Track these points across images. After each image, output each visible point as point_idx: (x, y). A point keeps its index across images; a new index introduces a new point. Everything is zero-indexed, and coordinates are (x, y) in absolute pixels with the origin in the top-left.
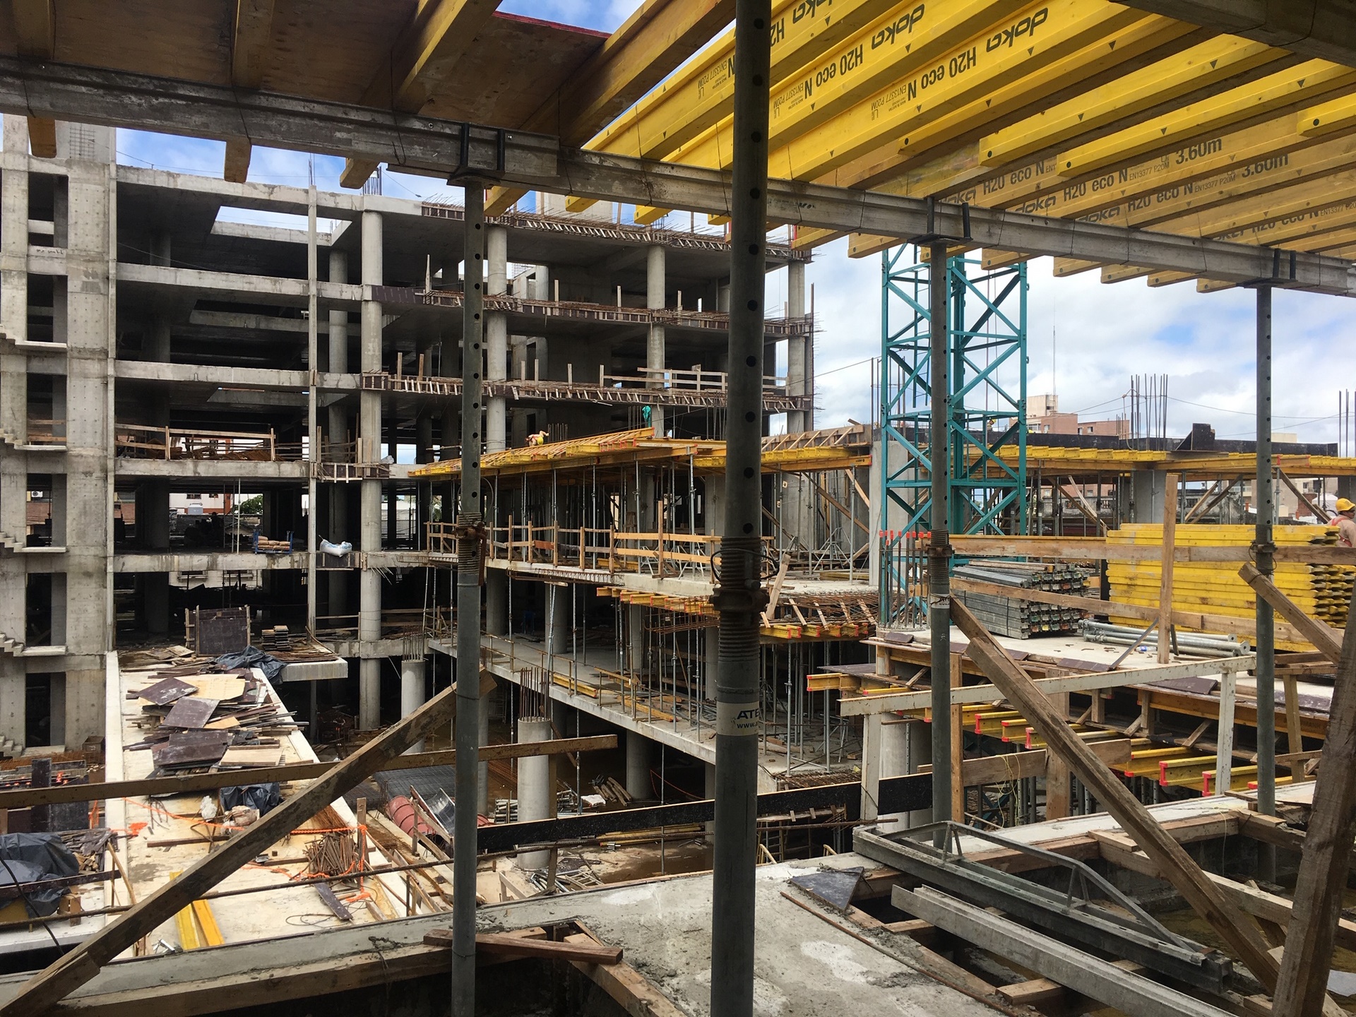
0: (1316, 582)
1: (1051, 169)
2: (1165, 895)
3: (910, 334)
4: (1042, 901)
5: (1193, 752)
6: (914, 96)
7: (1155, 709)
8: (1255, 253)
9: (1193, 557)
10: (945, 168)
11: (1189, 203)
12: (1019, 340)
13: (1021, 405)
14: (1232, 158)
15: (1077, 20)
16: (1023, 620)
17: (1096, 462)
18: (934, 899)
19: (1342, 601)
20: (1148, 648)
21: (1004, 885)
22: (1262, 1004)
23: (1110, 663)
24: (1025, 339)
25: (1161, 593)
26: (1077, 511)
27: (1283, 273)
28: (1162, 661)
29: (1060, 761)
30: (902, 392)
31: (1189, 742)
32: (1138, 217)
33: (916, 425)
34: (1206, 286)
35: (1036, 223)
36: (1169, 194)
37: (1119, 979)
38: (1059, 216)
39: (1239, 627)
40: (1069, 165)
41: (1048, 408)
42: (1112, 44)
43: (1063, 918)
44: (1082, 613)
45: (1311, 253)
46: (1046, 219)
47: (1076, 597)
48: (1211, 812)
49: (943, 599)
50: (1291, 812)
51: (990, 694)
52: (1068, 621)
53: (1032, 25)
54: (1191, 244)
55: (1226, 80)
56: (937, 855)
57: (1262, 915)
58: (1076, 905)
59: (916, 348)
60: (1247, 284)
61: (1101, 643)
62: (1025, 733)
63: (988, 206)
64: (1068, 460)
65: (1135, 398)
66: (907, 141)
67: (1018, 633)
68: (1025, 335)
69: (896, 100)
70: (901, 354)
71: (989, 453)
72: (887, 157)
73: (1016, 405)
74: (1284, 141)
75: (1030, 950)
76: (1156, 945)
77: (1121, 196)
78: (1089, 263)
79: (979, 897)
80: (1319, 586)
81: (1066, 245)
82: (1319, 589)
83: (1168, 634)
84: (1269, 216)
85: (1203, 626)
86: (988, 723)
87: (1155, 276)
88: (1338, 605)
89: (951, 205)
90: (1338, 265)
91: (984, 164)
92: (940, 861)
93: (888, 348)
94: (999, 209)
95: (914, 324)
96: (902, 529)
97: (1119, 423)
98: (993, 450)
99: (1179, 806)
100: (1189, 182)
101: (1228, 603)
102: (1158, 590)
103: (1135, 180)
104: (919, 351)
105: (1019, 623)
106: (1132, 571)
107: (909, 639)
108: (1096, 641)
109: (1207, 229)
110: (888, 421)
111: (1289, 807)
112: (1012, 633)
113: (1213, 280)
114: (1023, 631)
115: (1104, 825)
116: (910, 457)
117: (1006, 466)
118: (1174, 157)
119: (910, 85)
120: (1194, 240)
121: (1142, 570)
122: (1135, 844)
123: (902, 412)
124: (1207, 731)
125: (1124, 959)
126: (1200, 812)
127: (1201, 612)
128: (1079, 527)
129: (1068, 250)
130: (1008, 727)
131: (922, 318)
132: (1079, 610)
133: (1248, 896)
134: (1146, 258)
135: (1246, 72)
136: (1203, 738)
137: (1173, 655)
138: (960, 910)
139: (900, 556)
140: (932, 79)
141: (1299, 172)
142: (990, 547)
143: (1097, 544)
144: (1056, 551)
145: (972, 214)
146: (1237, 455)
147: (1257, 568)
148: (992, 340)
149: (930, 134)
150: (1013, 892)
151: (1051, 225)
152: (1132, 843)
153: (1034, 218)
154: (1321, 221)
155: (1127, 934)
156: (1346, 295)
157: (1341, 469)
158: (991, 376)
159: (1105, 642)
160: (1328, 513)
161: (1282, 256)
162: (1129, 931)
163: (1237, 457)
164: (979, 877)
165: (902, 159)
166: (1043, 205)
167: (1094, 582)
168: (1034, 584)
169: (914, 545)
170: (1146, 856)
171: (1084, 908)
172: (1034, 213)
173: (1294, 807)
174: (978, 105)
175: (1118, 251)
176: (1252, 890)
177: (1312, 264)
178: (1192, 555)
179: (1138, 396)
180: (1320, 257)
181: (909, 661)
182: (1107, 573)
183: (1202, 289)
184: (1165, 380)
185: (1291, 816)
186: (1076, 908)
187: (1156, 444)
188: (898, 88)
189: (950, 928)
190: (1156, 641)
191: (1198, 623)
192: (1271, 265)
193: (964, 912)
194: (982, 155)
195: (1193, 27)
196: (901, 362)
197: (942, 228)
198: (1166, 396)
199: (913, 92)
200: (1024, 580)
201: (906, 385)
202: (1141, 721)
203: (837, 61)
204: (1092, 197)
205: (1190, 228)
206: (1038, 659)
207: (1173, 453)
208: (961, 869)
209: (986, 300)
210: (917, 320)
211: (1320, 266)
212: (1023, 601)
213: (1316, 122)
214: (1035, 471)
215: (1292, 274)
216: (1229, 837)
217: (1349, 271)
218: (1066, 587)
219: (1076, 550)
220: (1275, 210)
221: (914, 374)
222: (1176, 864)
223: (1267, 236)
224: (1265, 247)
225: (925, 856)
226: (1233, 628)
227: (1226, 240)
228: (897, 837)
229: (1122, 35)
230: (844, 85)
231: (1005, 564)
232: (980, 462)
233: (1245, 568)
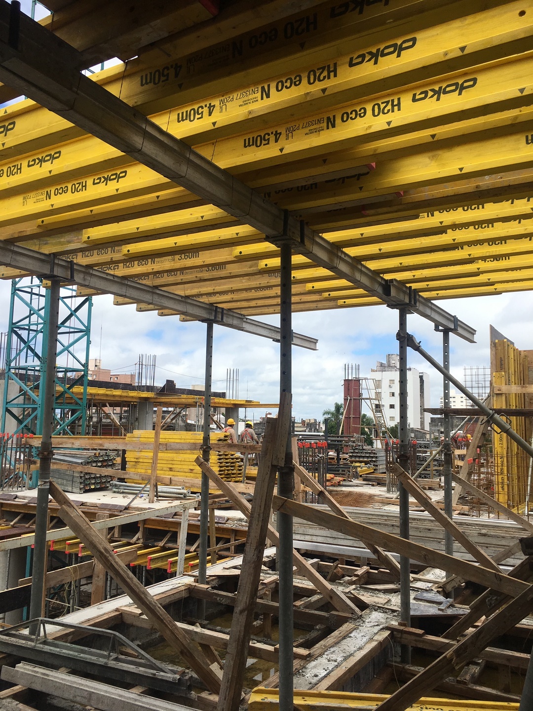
0: (219, 459)
1: (119, 251)
2: (154, 637)
3: (26, 321)
4: (94, 659)
5: (164, 549)
6: (50, 198)
7: (146, 528)
8: (208, 307)
9: (168, 448)
10: (62, 240)
11: (182, 279)
12: (87, 331)
13: (86, 365)
14: (204, 262)
15: (142, 181)
16: (81, 483)
17: (121, 396)
18: (29, 670)
19: (230, 468)
20: (144, 495)
21: (71, 653)
22: (206, 697)
23: (125, 504)
24: (90, 331)
25: (152, 466)
26: (109, 421)
27: (218, 318)
28: (151, 502)
29: (101, 566)
30: (18, 354)
31: (161, 544)
32: (158, 281)
33: (26, 372)
34: (184, 318)
35: (108, 277)
36: (172, 273)
37: (136, 700)
38: (120, 275)
39: (187, 483)
40: (128, 251)
41: (96, 366)
42: (158, 197)
43: (105, 667)
44: (112, 478)
45: (230, 310)
46: (114, 276)
47: (109, 469)
48: (177, 586)
49: (46, 482)
50: (212, 580)
51: (65, 532)
52: (105, 482)
53: (118, 177)
54: (181, 299)
55: (207, 226)
56: (32, 640)
57: (202, 642)
58: (112, 658)
59: (29, 330)
60: (203, 321)
61: (121, 493)
62: (78, 547)
63: (84, 264)
64: (107, 395)
65: (141, 365)
66: (43, 222)
67: (78, 490)
68: (90, 329)
69: (38, 198)
70: (20, 332)
71: (67, 391)
72: (30, 228)
73: (83, 366)
74: (226, 258)
75: (87, 693)
76: (155, 675)
77: (151, 271)
78: (132, 301)
79: (56, 662)
80: (221, 461)
81: (123, 291)
82: (221, 463)
83: (154, 488)
84: (215, 291)
85: (170, 483)
86: (58, 543)
87: (161, 311)
88: (228, 470)
89: (64, 260)
90: (240, 317)
91: (85, 242)
92: (33, 644)
93: (13, 328)
94: (90, 266)
95: (29, 316)
96: (13, 433)
97: (132, 376)
98: (69, 388)
99: (162, 585)
100: (182, 270)
101: (182, 470)
102: (150, 464)
103: (158, 264)
104: (31, 332)
105: (79, 484)
106: (137, 454)
107: (14, 497)
108: (118, 492)
109: (188, 292)
110: (9, 369)
111: (212, 578)
112: (74, 490)
113: (187, 316)
114: (81, 489)
115: (124, 603)
116: (21, 390)
117: (75, 397)
118: (177, 257)
119: (47, 192)
120: (182, 297)
121: (143, 454)
122: (141, 612)
123: (17, 365)
124: (170, 537)
125: (137, 685)
126: (171, 587)
127: (169, 475)
128: (110, 430)
129: (124, 294)
130: (70, 545)
131: (33, 314)
132: (111, 476)
133: (196, 632)
134: (160, 302)
135: (216, 224)
136: (168, 541)
137: (156, 498)
138: (44, 674)
139: (12, 448)
140: (61, 191)
141: (230, 273)
142: (66, 443)
143: (121, 440)
144: (101, 445)
145: (75, 267)
146: (185, 396)
147: (203, 458)
148: (72, 330)
149: (57, 220)
150: (77, 656)
151: (116, 279)
152: (139, 611)
153: (108, 274)
154: (235, 296)
155: (140, 671)
156: (242, 330)
157: (227, 404)
158: (71, 349)
159: (123, 493)
160: (221, 424)
161: (218, 310)
162: (141, 669)
163: (185, 397)
164: (56, 650)
165: (39, 231)
166: (112, 268)
167: (119, 460)
168: (88, 463)
169: (21, 441)
170: (146, 618)
171: (116, 659)
172: (107, 271)
173: (214, 578)
174: (86, 211)
175: (148, 297)
176: (198, 629)
177: (229, 315)
178: (167, 447)
179: (142, 365)
180: (233, 312)
181: (13, 510)
182: (126, 456)
183: (182, 320)
184: (155, 357)
185: (212, 583)
186: (112, 660)
187: (149, 389)
188: (40, 191)
189: (37, 687)
190: (148, 491)
191: (168, 482)
192: (214, 314)
193: (47, 675)
194: (84, 237)
195: (197, 198)
196: (19, 336)
197: (58, 272)
198: (155, 365)
199: (49, 196)
200: (83, 461)
201: (21, 351)
202: (139, 535)
203: (5, 169)
204: (137, 269)
205: (180, 291)
206: (88, 504)
207: (157, 394)
208: (46, 647)
209: (70, 309)
210: (31, 314)
211: (233, 316)
212: (81, 472)
213: (241, 253)
214: (90, 400)
215: (222, 319)
216: (185, 598)
217: (244, 320)
218: (105, 464)
219: (110, 443)
220: (219, 288)
221: (27, 344)
222: (166, 626)
223: (213, 299)
224: (212, 304)
225: (24, 642)
226: (184, 483)
227: (195, 298)
228: (6, 632)
229: (163, 194)
230: (8, 183)
231: (74, 452)
232: (62, 394)
233: (197, 458)
